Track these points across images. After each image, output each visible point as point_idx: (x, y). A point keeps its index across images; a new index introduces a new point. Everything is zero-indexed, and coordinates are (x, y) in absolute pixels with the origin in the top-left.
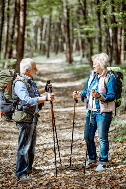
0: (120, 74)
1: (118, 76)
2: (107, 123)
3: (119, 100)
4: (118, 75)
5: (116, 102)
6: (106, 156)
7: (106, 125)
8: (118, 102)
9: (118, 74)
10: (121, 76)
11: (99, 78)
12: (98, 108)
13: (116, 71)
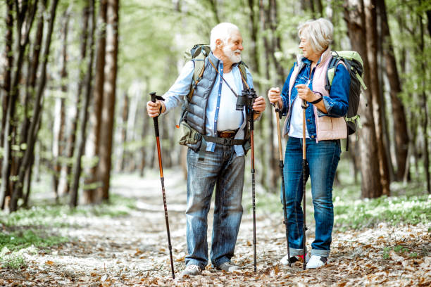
0: (355, 64)
1: (352, 68)
2: (330, 162)
3: (354, 118)
4: (353, 66)
5: (349, 122)
6: (327, 237)
7: (329, 166)
8: (351, 122)
9: (353, 64)
10: (359, 69)
11: (314, 69)
12: (313, 131)
13: (349, 57)
